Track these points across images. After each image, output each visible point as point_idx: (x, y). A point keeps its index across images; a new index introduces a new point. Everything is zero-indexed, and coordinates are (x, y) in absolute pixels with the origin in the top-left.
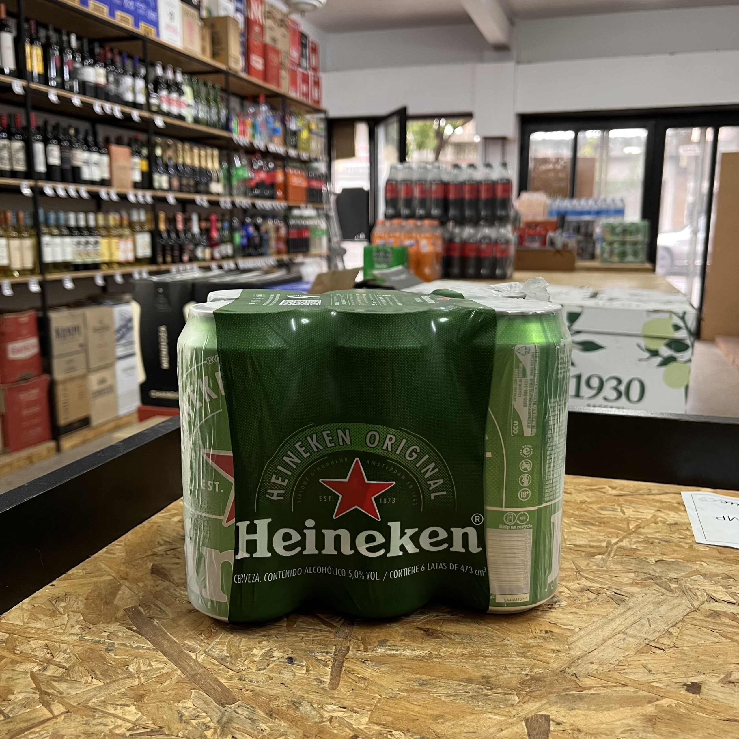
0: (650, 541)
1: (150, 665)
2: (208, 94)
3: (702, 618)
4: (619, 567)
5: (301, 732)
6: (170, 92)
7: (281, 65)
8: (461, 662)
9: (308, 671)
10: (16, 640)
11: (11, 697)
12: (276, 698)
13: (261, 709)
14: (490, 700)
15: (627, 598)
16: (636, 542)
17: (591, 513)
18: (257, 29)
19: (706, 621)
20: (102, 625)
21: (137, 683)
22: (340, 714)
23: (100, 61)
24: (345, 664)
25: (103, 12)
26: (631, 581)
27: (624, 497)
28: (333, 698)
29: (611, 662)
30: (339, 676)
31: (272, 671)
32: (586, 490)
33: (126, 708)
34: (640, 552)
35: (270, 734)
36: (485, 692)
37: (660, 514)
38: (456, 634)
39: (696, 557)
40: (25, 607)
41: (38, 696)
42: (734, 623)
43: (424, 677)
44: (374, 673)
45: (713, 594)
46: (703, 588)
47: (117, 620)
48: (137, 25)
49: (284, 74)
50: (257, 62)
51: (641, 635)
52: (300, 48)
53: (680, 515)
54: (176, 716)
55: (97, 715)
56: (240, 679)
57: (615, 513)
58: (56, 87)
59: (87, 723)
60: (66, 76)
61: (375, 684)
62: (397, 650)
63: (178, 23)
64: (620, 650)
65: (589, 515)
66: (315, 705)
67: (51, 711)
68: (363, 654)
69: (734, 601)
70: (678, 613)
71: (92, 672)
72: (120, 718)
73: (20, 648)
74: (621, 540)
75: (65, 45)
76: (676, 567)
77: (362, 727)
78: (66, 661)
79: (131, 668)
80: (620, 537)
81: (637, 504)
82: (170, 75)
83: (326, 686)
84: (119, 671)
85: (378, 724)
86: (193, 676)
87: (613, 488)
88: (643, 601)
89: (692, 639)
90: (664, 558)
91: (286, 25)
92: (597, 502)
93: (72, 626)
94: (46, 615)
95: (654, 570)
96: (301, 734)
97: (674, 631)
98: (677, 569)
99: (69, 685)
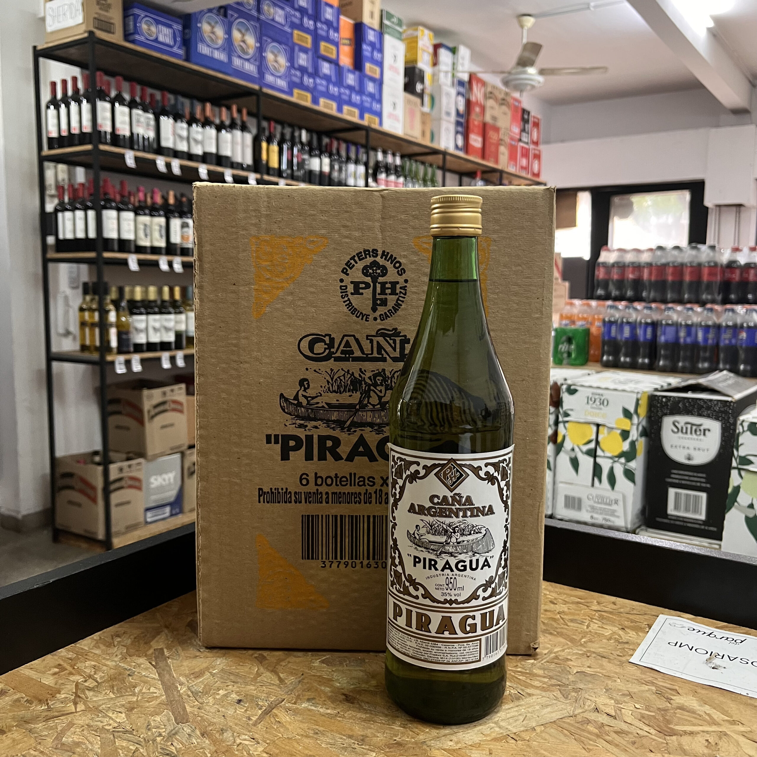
0: (588, 654)
1: (149, 689)
2: (425, 174)
3: (572, 722)
4: (541, 672)
5: (215, 749)
6: (388, 175)
7: (500, 142)
8: (355, 723)
9: (246, 710)
10: (79, 659)
11: (58, 695)
12: (215, 724)
13: (200, 729)
14: (354, 752)
15: (523, 697)
16: (574, 654)
17: (558, 624)
18: (477, 109)
19: (572, 725)
20: (135, 657)
21: (135, 699)
22: (247, 743)
23: (326, 151)
24: (274, 711)
25: (332, 109)
26: (541, 684)
27: (603, 613)
28: (250, 731)
29: (467, 742)
30: (263, 718)
31: (223, 707)
32: (573, 603)
33: (120, 714)
34: (570, 663)
35: (195, 747)
36: (356, 746)
37: (621, 632)
38: (368, 703)
39: (616, 673)
40: (95, 638)
41: (73, 697)
42: (596, 731)
43: (321, 729)
44: (289, 720)
45: (601, 706)
46: (597, 699)
47: (146, 656)
48: (362, 117)
49: (503, 149)
50: (476, 141)
51: (509, 727)
52: (522, 123)
53: (638, 635)
54: (146, 725)
55: (100, 715)
56: (199, 708)
57: (580, 626)
58: (286, 178)
59: (92, 719)
60: (295, 168)
61: (283, 726)
62: (316, 707)
63: (400, 112)
64: (481, 735)
65: (555, 625)
66: (235, 734)
67: (76, 709)
68: (290, 705)
69: (614, 714)
70: (555, 716)
71: (112, 687)
72: (112, 719)
73: (79, 665)
74: (563, 650)
75: (297, 140)
76: (589, 679)
77: (255, 753)
78: (101, 678)
79: (136, 691)
80: (566, 647)
81: (608, 620)
82: (390, 159)
83: (251, 722)
84: (128, 690)
85: (267, 753)
86: (171, 701)
87: (599, 603)
88: (534, 702)
89: (547, 737)
90: (588, 671)
91: (508, 103)
92: (573, 614)
93: (116, 656)
94: (104, 645)
95: (568, 679)
96: (214, 750)
97: (538, 729)
98: (589, 681)
99: (94, 694)
